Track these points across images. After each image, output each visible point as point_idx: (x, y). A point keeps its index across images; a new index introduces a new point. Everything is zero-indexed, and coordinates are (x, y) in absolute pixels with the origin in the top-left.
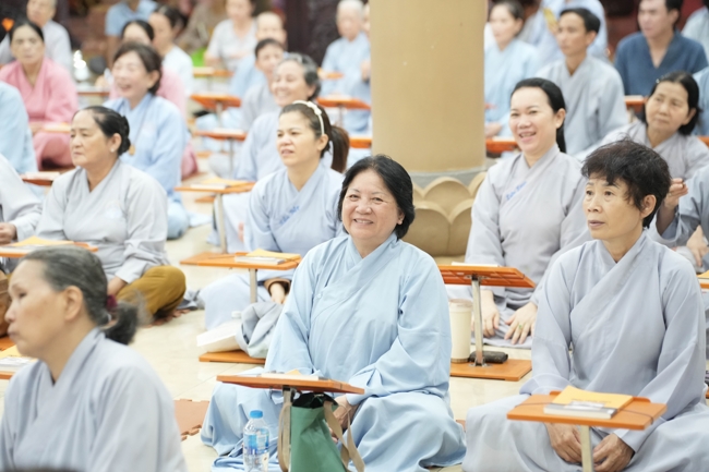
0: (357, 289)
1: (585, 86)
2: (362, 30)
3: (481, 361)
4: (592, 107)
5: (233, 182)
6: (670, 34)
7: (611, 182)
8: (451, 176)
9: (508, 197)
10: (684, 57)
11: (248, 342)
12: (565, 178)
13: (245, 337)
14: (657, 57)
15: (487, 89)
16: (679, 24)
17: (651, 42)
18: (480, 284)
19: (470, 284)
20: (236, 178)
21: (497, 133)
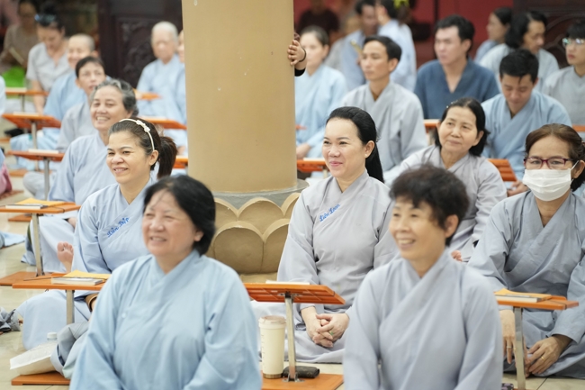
0: (161, 306)
1: (389, 109)
2: (177, 53)
3: (294, 377)
4: (395, 130)
5: (49, 203)
6: (463, 62)
7: (416, 205)
8: (265, 197)
9: (321, 218)
10: (476, 83)
11: (63, 364)
12: (375, 202)
13: (61, 358)
14: (453, 84)
15: (298, 111)
16: (471, 53)
17: (446, 69)
18: (293, 301)
19: (284, 301)
20: (51, 199)
21: (306, 155)
